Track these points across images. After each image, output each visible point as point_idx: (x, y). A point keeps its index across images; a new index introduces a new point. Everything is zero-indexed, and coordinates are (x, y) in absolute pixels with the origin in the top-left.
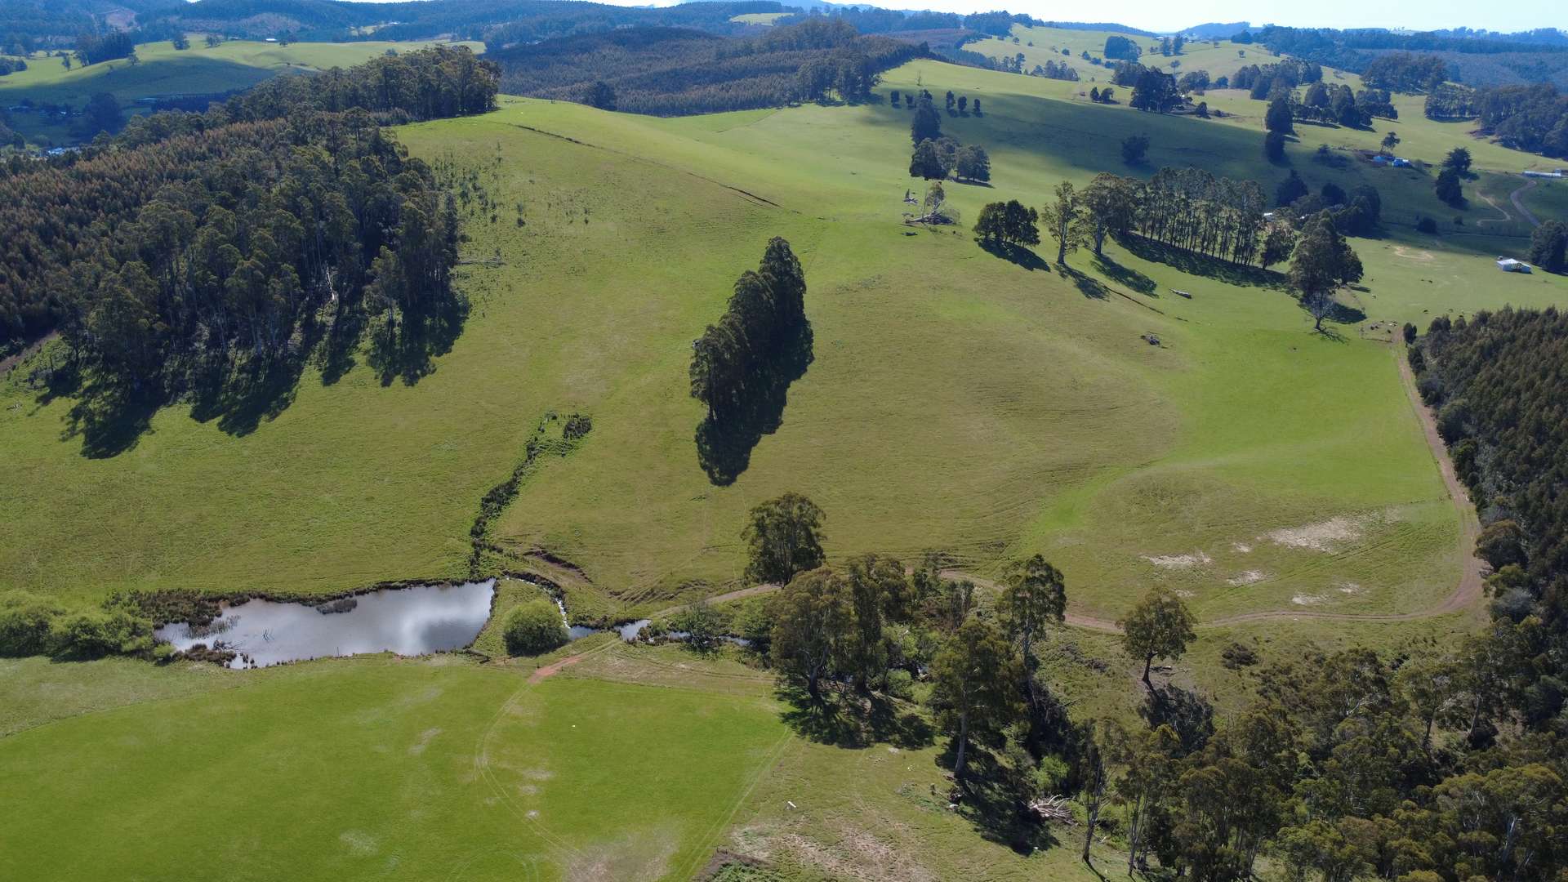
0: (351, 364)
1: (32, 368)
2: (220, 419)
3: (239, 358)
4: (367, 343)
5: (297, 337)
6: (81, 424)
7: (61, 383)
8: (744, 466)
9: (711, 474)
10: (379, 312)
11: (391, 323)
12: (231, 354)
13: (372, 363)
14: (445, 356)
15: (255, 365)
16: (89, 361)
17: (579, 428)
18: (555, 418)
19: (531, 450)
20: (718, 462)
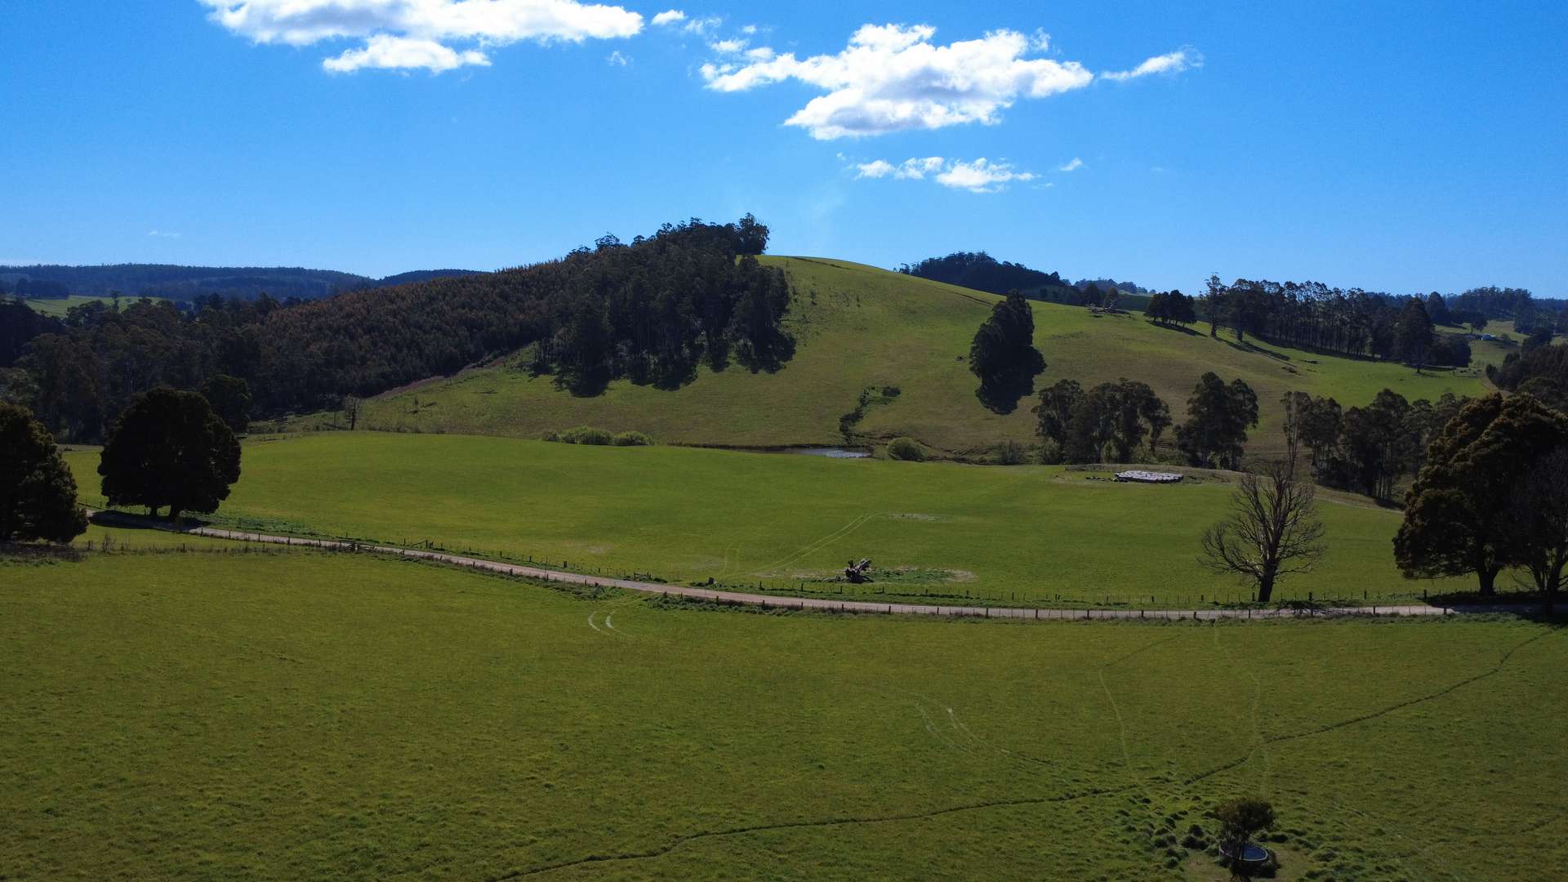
0: (728, 364)
1: (518, 362)
2: (653, 384)
3: (653, 360)
4: (733, 354)
5: (686, 351)
6: (564, 385)
7: (539, 369)
8: (1015, 407)
9: (993, 410)
10: (737, 340)
11: (745, 345)
12: (646, 356)
13: (741, 362)
14: (789, 362)
15: (663, 363)
16: (553, 361)
17: (892, 393)
18: (873, 389)
19: (863, 402)
20: (995, 406)
